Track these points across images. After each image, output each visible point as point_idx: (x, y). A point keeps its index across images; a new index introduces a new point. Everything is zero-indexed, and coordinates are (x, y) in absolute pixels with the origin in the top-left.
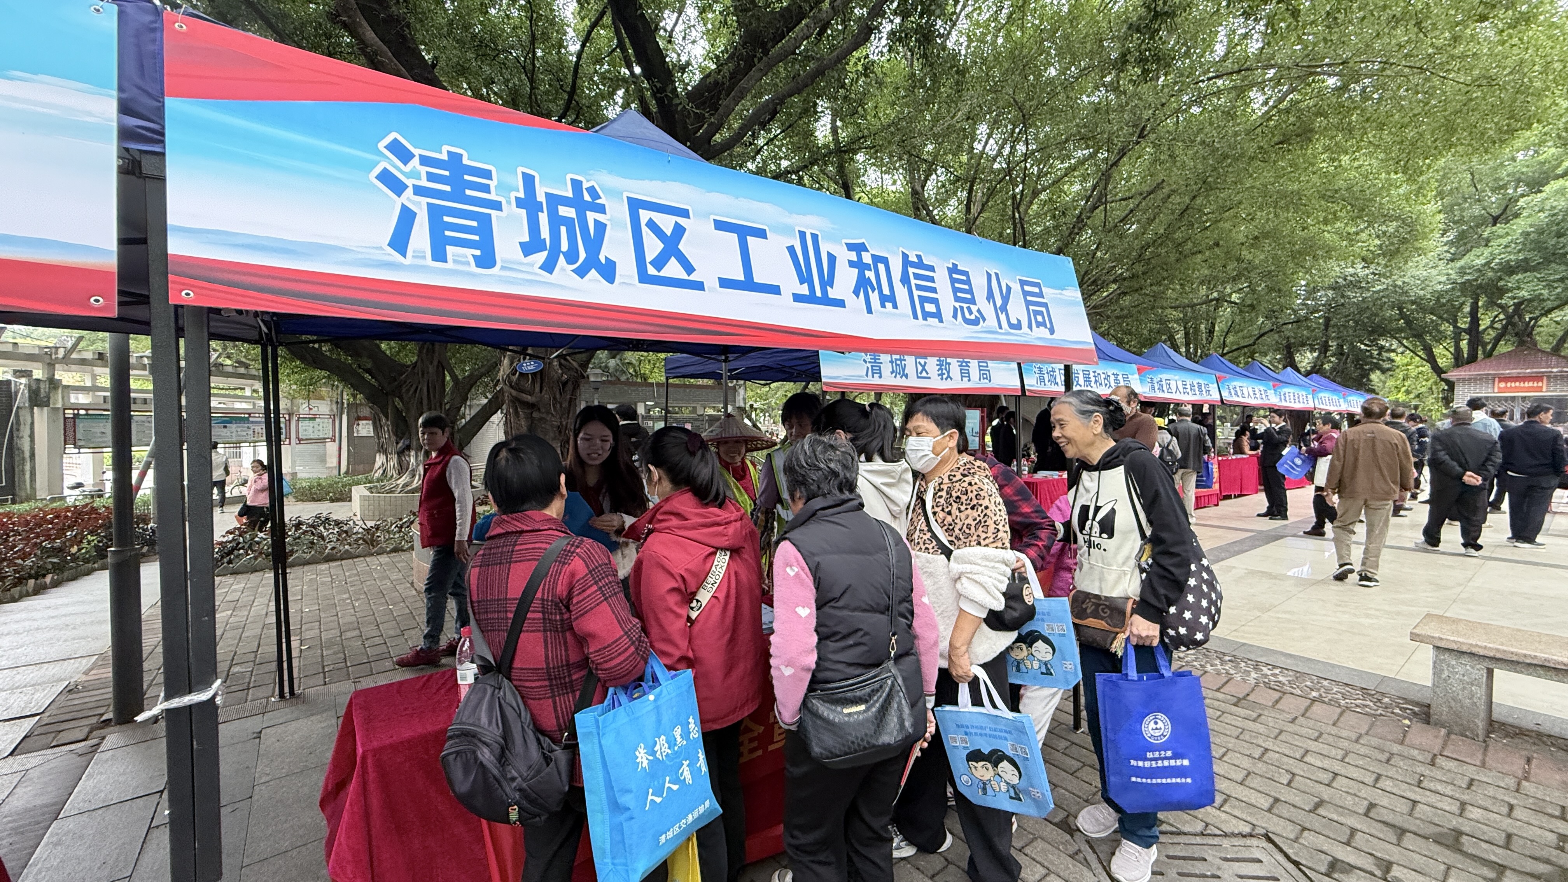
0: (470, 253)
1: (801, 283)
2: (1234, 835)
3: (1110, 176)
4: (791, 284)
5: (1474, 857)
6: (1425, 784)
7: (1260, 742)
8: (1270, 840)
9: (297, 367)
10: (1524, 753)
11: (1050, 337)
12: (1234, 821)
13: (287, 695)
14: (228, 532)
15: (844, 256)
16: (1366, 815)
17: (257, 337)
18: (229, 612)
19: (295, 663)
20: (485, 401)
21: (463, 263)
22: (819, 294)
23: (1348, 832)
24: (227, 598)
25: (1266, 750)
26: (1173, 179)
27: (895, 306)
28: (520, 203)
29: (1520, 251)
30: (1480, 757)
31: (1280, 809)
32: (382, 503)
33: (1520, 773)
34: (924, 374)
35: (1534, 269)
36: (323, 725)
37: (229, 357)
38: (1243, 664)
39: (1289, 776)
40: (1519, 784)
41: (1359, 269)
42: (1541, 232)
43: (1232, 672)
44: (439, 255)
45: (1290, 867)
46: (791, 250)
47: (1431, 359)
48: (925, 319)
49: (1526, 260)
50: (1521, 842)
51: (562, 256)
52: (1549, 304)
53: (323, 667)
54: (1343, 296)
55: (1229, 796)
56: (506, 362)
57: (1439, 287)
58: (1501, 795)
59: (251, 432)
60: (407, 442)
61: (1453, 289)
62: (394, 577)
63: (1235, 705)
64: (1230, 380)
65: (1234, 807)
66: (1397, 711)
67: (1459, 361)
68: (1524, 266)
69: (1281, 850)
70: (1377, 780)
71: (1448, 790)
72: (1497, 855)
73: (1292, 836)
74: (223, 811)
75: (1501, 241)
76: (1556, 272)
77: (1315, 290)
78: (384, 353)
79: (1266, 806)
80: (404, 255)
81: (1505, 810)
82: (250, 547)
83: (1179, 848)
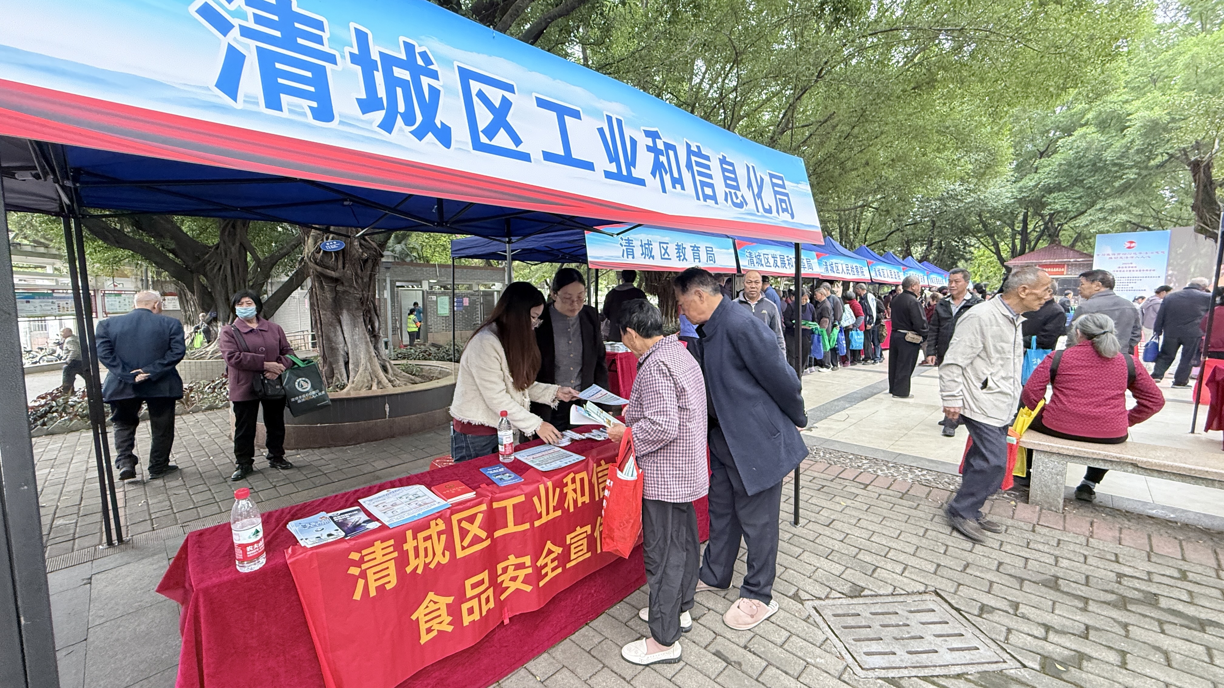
0: (306, 104)
1: (611, 162)
2: (913, 593)
3: (795, 108)
4: (603, 163)
5: (1067, 593)
6: (1031, 546)
7: (922, 524)
8: (938, 594)
9: (99, 246)
10: (1088, 519)
11: (790, 220)
12: (913, 583)
13: (116, 542)
14: (39, 397)
15: (644, 142)
16: (998, 570)
17: (58, 209)
18: (47, 471)
19: (121, 512)
20: (287, 279)
21: (300, 114)
22: (625, 173)
23: (988, 584)
24: (43, 458)
25: (927, 530)
26: (841, 111)
27: (683, 188)
28: (354, 59)
29: (1056, 177)
30: (1061, 523)
31: (942, 571)
32: (193, 368)
33: (1087, 533)
34: (666, 256)
35: (1064, 190)
36: (155, 567)
37: (25, 238)
38: (902, 469)
39: (944, 547)
40: (1088, 541)
41: (958, 187)
42: (1070, 164)
43: (895, 474)
44: (273, 103)
45: (954, 612)
46: (601, 131)
47: (998, 253)
48: (705, 200)
49: (1059, 183)
50: (1095, 580)
51: (399, 118)
52: (1072, 214)
53: (150, 515)
54: (946, 205)
55: (907, 565)
56: (310, 241)
57: (1006, 201)
58: (1077, 549)
59: (56, 306)
60: (214, 315)
61: (1014, 203)
62: (211, 431)
63: (901, 498)
64: (875, 265)
65: (911, 573)
66: (1006, 495)
67: (1014, 254)
68: (1058, 188)
69: (946, 601)
70: (1001, 545)
71: (1046, 548)
72: (1083, 591)
73: (952, 590)
74: (59, 655)
75: (1045, 169)
76: (1077, 192)
77: (928, 200)
78: (186, 234)
79: (932, 570)
80: (235, 100)
81: (1082, 559)
82: (64, 410)
83: (878, 606)
